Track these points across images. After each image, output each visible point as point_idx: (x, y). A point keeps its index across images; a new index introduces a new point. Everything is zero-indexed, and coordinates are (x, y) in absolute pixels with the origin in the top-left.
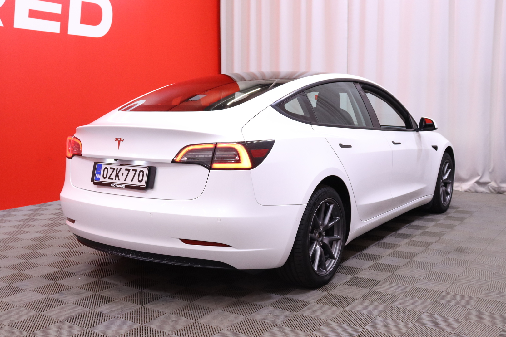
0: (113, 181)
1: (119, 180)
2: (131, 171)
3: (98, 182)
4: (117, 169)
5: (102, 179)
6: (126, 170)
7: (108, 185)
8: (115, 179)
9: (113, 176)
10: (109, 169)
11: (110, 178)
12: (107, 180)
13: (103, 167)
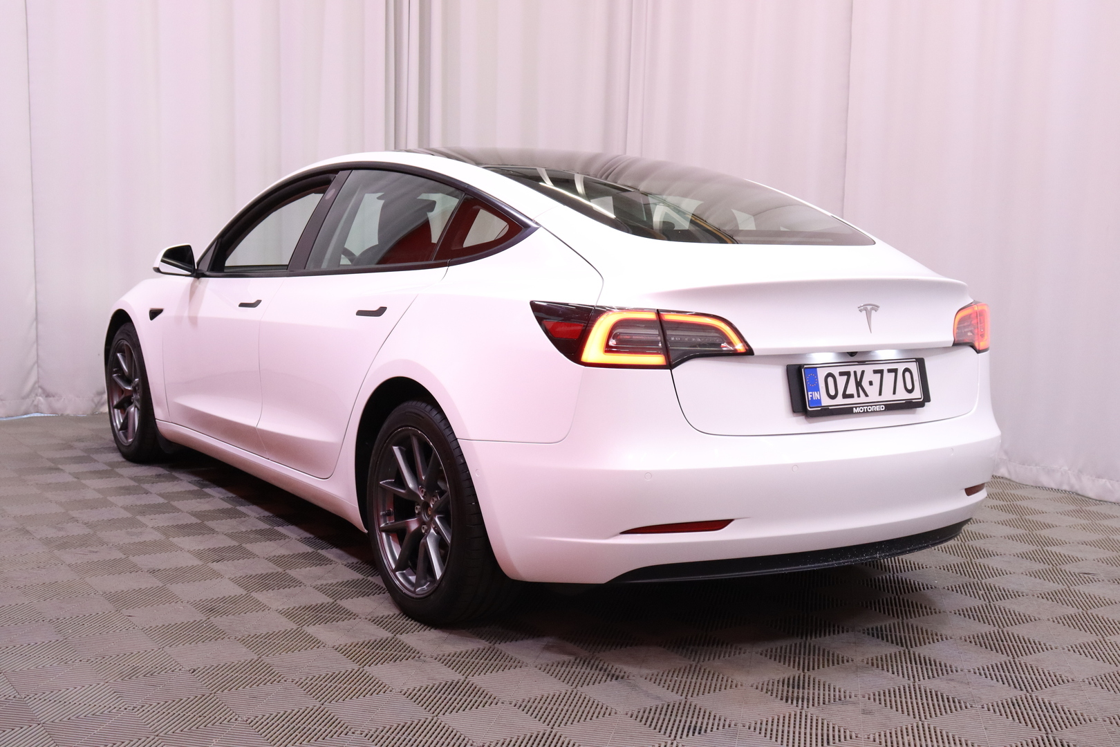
0: (855, 400)
1: (867, 395)
2: (885, 372)
3: (819, 409)
4: (855, 372)
5: (826, 402)
6: (875, 372)
7: (846, 411)
8: (859, 396)
9: (852, 389)
10: (837, 375)
11: (845, 396)
12: (840, 401)
13: (821, 374)
